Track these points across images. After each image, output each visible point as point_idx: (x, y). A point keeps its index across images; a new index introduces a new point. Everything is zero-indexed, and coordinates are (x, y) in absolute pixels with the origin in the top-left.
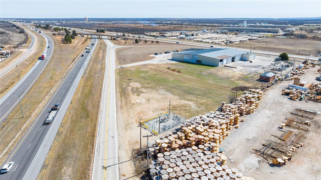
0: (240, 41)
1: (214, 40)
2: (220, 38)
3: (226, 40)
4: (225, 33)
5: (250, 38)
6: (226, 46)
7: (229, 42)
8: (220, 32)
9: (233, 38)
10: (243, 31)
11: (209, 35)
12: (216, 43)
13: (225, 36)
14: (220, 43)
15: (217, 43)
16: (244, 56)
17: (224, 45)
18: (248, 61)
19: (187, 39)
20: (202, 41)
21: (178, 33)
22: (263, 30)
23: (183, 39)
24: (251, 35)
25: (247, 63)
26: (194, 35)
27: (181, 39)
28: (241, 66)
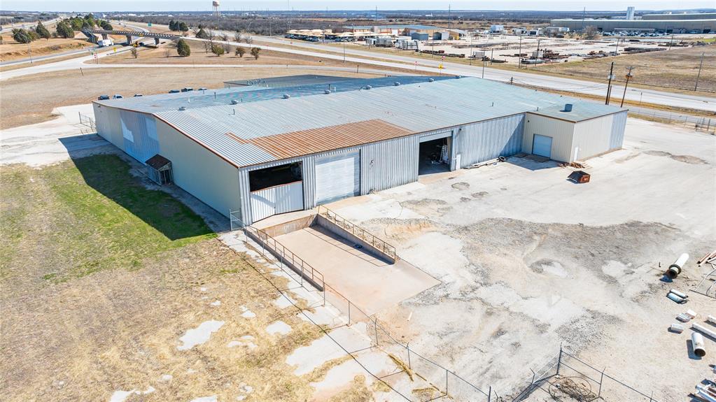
0: (592, 54)
4: (555, 35)
5: (635, 46)
7: (543, 58)
12: (485, 59)
19: (398, 46)
20: (443, 52)
21: (397, 31)
22: (685, 27)
23: (384, 46)
24: (641, 40)
25: (537, 192)
26: (445, 36)
27: (378, 46)
28: (466, 227)
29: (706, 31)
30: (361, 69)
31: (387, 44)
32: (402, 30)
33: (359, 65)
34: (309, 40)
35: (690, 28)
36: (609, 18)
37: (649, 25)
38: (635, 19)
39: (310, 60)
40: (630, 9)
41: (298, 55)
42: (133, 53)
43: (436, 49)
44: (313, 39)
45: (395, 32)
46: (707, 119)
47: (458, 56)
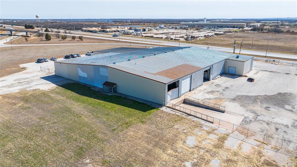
0: (205, 36)
1: (171, 35)
2: (179, 33)
3: (186, 35)
4: (185, 29)
5: (216, 32)
6: (187, 42)
7: (191, 38)
8: (179, 28)
9: (195, 33)
10: (205, 27)
11: (165, 31)
12: (172, 39)
13: (185, 31)
14: (177, 38)
15: (174, 38)
16: (230, 64)
17: (183, 42)
18: (241, 76)
19: (133, 34)
20: (153, 36)
21: (127, 28)
22: (227, 25)
23: (128, 34)
24: (216, 30)
25: (242, 86)
26: (147, 30)
27: (125, 34)
28: (234, 99)
29: (234, 27)
30: (132, 44)
31: (129, 33)
32: (129, 28)
33: (131, 43)
34: (94, 32)
35: (229, 26)
36: (197, 22)
37: (215, 25)
38: (207, 22)
39: (104, 41)
40: (205, 18)
41: (98, 39)
42: (26, 39)
43: (149, 35)
44: (95, 32)
45: (126, 29)
46: (269, 59)
47: (160, 38)
